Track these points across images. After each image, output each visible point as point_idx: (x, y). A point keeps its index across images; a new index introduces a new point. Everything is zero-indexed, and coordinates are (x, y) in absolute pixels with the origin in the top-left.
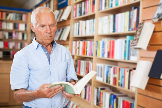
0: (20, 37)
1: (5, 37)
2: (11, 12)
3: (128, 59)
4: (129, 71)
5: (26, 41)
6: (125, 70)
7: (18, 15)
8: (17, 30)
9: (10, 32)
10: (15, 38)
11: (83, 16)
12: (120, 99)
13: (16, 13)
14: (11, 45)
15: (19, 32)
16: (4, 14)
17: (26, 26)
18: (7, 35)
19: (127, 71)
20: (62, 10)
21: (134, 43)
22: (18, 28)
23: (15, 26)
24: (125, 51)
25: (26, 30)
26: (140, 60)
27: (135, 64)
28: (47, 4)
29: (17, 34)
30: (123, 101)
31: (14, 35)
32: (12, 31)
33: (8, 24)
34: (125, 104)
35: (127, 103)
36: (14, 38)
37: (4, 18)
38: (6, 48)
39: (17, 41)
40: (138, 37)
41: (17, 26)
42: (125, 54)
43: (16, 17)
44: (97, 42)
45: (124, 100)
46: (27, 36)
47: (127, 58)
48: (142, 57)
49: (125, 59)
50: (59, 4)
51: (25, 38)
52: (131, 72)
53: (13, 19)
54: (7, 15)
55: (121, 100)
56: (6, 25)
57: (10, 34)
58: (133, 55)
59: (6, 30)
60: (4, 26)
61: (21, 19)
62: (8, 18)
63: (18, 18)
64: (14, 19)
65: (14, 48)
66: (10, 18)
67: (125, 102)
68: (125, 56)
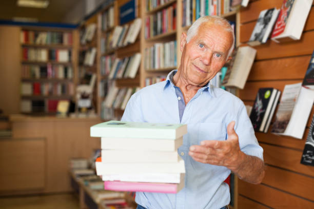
0: (61, 74)
1: (34, 75)
2: (43, 31)
5: (72, 80)
7: (55, 35)
8: (54, 62)
9: (43, 65)
10: (52, 76)
11: (160, 36)
13: (52, 32)
14: (46, 89)
15: (58, 64)
16: (31, 35)
17: (70, 54)
18: (37, 71)
20: (126, 27)
22: (56, 58)
25: (70, 60)
28: (102, 14)
29: (55, 68)
31: (50, 70)
32: (46, 63)
33: (38, 52)
36: (50, 77)
37: (31, 42)
38: (37, 94)
39: (56, 81)
41: (54, 54)
43: (52, 39)
46: (73, 72)
50: (123, 15)
51: (70, 75)
53: (47, 41)
54: (36, 36)
56: (36, 54)
57: (44, 69)
59: (36, 63)
60: (32, 55)
61: (61, 40)
62: (38, 41)
63: (56, 41)
64: (49, 43)
65: (50, 93)
66: (41, 41)
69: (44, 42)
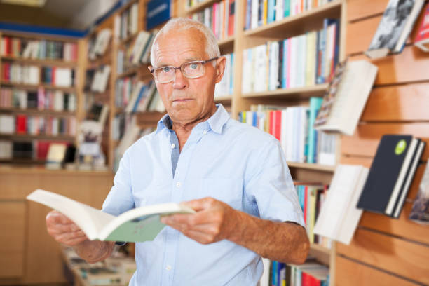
0: (58, 104)
1: (18, 104)
2: (34, 39)
3: (315, 161)
4: (315, 193)
5: (74, 114)
6: (306, 189)
7: (52, 46)
8: (48, 86)
9: (32, 90)
10: (45, 106)
12: (295, 270)
13: (48, 41)
14: (35, 125)
15: (54, 90)
16: (16, 44)
17: (73, 75)
18: (23, 98)
19: (312, 194)
20: (155, 32)
21: (321, 118)
22: (52, 79)
23: (46, 76)
24: (307, 139)
25: (73, 85)
26: (342, 162)
27: (330, 174)
28: (121, 15)
29: (49, 95)
30: (303, 275)
31: (41, 97)
32: (37, 87)
33: (26, 70)
34: (307, 283)
35: (312, 280)
36: (41, 107)
37: (16, 54)
38: (21, 133)
39: (50, 114)
40: (332, 100)
41: (49, 74)
42: (307, 147)
43: (48, 51)
44: (240, 114)
45: (305, 271)
46: (77, 101)
47: (310, 157)
48: (348, 156)
49: (306, 161)
50: (152, 14)
51: (72, 106)
52: (322, 196)
53: (39, 55)
54: (23, 46)
55: (297, 272)
56: (22, 73)
57: (32, 96)
58: (326, 151)
59: (21, 86)
60: (16, 74)
61: (61, 55)
62: (26, 53)
63: (52, 55)
64: (42, 57)
65: (42, 132)
66: (31, 54)
67: (307, 278)
68: (306, 154)
69: (35, 56)
